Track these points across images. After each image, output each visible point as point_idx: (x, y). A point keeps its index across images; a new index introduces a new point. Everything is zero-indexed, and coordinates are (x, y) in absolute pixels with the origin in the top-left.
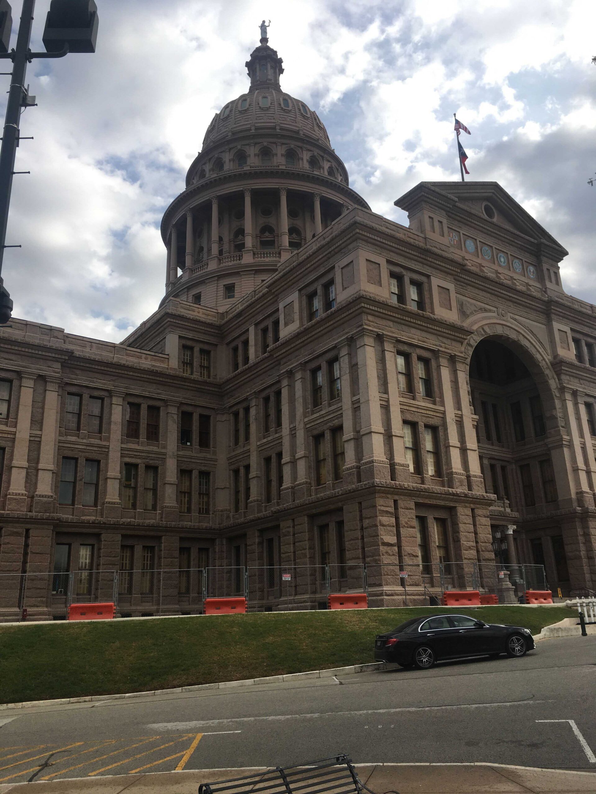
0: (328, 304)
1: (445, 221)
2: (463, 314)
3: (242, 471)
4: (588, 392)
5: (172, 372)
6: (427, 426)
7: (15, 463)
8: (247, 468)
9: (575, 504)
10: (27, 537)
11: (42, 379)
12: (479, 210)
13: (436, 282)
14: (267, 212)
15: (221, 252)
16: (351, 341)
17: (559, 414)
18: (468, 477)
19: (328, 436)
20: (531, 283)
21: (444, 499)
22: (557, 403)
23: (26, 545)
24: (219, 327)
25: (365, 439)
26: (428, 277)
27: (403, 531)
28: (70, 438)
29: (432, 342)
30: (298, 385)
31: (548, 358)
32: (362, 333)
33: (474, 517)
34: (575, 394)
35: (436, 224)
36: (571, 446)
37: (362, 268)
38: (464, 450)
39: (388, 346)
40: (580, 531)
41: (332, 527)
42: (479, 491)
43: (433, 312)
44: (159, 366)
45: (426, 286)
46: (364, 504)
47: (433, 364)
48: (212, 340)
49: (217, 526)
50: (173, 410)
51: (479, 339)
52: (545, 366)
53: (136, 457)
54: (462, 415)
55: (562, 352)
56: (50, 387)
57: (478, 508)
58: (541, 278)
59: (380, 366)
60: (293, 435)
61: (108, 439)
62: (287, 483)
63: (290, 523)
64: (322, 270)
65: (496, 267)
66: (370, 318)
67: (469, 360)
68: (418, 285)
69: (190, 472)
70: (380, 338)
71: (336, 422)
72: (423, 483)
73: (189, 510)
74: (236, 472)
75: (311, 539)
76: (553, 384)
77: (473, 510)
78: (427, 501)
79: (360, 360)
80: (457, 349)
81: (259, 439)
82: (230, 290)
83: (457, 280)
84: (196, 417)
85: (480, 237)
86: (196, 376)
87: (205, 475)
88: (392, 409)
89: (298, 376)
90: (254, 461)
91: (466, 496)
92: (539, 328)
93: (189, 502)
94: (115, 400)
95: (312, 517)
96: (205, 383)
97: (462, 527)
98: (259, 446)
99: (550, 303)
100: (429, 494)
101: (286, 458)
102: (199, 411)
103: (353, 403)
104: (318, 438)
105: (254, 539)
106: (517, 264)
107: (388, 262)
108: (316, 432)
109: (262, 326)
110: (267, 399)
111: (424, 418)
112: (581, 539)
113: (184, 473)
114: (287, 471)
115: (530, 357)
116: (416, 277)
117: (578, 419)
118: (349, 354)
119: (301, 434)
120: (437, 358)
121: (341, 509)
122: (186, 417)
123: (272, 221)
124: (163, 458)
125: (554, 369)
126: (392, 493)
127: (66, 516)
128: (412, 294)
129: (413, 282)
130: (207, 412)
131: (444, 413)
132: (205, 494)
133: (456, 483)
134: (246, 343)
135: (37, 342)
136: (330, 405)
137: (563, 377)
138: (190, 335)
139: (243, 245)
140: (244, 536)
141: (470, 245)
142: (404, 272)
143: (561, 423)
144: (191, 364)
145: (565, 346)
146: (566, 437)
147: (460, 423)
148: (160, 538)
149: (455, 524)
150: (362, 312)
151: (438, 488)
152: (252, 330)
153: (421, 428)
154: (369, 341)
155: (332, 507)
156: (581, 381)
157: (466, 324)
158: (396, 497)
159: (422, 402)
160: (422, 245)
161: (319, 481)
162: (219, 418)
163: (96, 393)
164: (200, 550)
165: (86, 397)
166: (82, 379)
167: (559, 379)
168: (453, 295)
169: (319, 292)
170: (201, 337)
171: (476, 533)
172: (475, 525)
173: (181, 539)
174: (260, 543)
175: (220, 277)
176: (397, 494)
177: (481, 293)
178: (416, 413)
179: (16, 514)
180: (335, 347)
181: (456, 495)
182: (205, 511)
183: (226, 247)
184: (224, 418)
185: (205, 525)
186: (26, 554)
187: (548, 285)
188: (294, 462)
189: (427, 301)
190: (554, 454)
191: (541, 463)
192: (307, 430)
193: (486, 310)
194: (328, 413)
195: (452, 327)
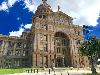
1: (51, 17)
4: (76, 38)
7: (1, 51)
9: (72, 54)
11: (5, 41)
13: (49, 25)
18: (51, 51)
22: (70, 40)
27: (38, 58)
28: (9, 48)
34: (73, 38)
37: (36, 25)
38: (51, 47)
43: (48, 30)
44: (22, 39)
48: (29, 35)
49: (28, 58)
50: (23, 44)
51: (56, 32)
52: (68, 35)
53: (18, 50)
58: (69, 23)
61: (14, 48)
67: (54, 35)
70: (38, 34)
76: (70, 37)
77: (51, 55)
78: (43, 54)
80: (51, 34)
83: (53, 25)
85: (58, 19)
87: (27, 51)
88: (38, 43)
92: (68, 30)
94: (15, 43)
97: (48, 58)
107: (41, 24)
116: (45, 25)
117: (74, 42)
120: (48, 35)
124: (21, 50)
127: (8, 57)
131: (48, 43)
132: (27, 54)
133: (48, 52)
135: (5, 37)
145: (73, 32)
147: (51, 44)
150: (35, 30)
153: (44, 45)
157: (53, 31)
166: (11, 41)
172: (51, 57)
173: (23, 60)
176: (37, 54)
186: (2, 62)
190: (70, 47)
193: (58, 28)
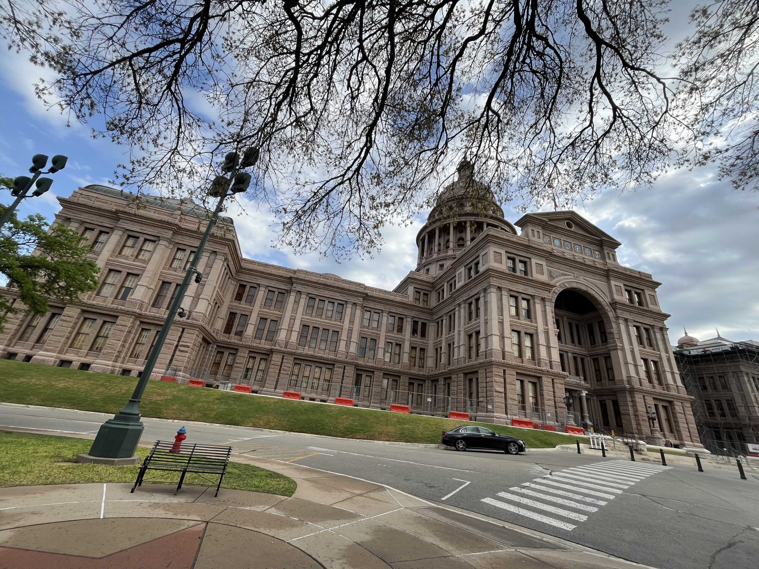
0: (477, 272)
1: (541, 231)
2: (551, 276)
3: (439, 349)
4: (636, 320)
5: (409, 303)
6: (526, 333)
7: (342, 338)
8: (441, 348)
9: (626, 383)
10: (344, 369)
11: (355, 304)
12: (563, 225)
13: (534, 261)
14: (461, 231)
15: (439, 250)
16: (485, 290)
17: (615, 330)
18: (550, 362)
19: (474, 335)
20: (596, 260)
21: (534, 372)
22: (614, 325)
23: (344, 373)
24: (432, 283)
25: (489, 338)
26: (530, 258)
27: (508, 386)
28: (365, 329)
29: (531, 291)
30: (462, 310)
31: (608, 300)
32: (490, 286)
33: (553, 383)
34: (626, 320)
35: (536, 233)
36: (623, 349)
37: (491, 255)
38: (548, 347)
39: (504, 293)
40: (629, 399)
41: (474, 380)
42: (557, 369)
43: (532, 276)
44: (405, 300)
45: (528, 264)
46: (488, 370)
47: (531, 302)
48: (429, 289)
49: (427, 374)
50: (409, 320)
51: (561, 290)
52: (606, 305)
53: (392, 339)
54: (548, 329)
55: (617, 297)
56: (358, 307)
57: (556, 379)
58: (603, 258)
59: (500, 303)
60: (459, 334)
61: (380, 331)
62: (456, 357)
63: (456, 376)
64: (474, 257)
65: (573, 253)
66: (495, 279)
67: (554, 300)
68: (525, 263)
69: (416, 348)
70: (500, 289)
71: (478, 329)
72: (522, 362)
73: (414, 365)
74: (437, 349)
75: (465, 385)
76: (611, 314)
77: (553, 379)
78: (524, 372)
79: (488, 299)
80: (545, 294)
81: (446, 335)
82: (442, 266)
83: (547, 259)
84: (420, 324)
85: (563, 238)
86: (421, 305)
87: (422, 350)
88: (505, 324)
89: (462, 306)
90: (444, 345)
91: (548, 371)
92: (603, 285)
93: (415, 362)
94: (384, 314)
95: (466, 374)
96: (424, 308)
97: (545, 388)
98: (446, 338)
99: (608, 271)
100: (526, 369)
101: (456, 345)
102: (422, 321)
103: (486, 320)
104: (470, 336)
105: (441, 382)
106: (587, 251)
107: (506, 252)
108: (469, 333)
109: (450, 283)
110: (450, 317)
111: (525, 329)
112: (630, 404)
113: (413, 348)
114: (456, 350)
115: (596, 300)
116: (522, 259)
117: (629, 335)
118: (484, 296)
119: (462, 333)
120: (534, 299)
121: (477, 372)
122: (415, 323)
123: (463, 235)
124: (403, 340)
125: (611, 306)
126: (503, 366)
127: (361, 362)
128: (520, 266)
129: (521, 261)
130: (425, 322)
131: (537, 327)
132: (422, 359)
133: (542, 364)
134: (443, 290)
135: (354, 289)
136: (475, 320)
137: (618, 311)
138: (419, 287)
139: (448, 247)
140: (437, 380)
141: (557, 242)
142: (516, 257)
143: (616, 336)
144: (419, 300)
145: (620, 294)
146: (619, 344)
147: (547, 333)
148: (400, 376)
149: (541, 386)
150: (490, 276)
151: (531, 366)
152: (446, 284)
153: (523, 334)
154: (493, 290)
155: (474, 370)
156: (631, 314)
157: (552, 283)
158: (505, 368)
159: (524, 321)
160: (527, 243)
161: (470, 357)
162: (431, 324)
163: (377, 311)
164: (419, 385)
165: (372, 312)
166: (371, 305)
167: (615, 312)
168: (545, 268)
169: (473, 267)
170: (424, 288)
171: (554, 392)
172: (553, 388)
173: (410, 378)
174: (444, 385)
175: (437, 261)
176: (505, 367)
177: (563, 266)
178: (520, 326)
179: (340, 359)
180: (478, 293)
181: (542, 370)
182: (422, 366)
183: (442, 248)
184: (433, 324)
185: (421, 373)
186: (343, 376)
187: (608, 261)
188: (459, 347)
189: (529, 270)
190: (612, 353)
191: (606, 358)
192: (466, 332)
193: (566, 275)
194: (475, 324)
195: (543, 283)
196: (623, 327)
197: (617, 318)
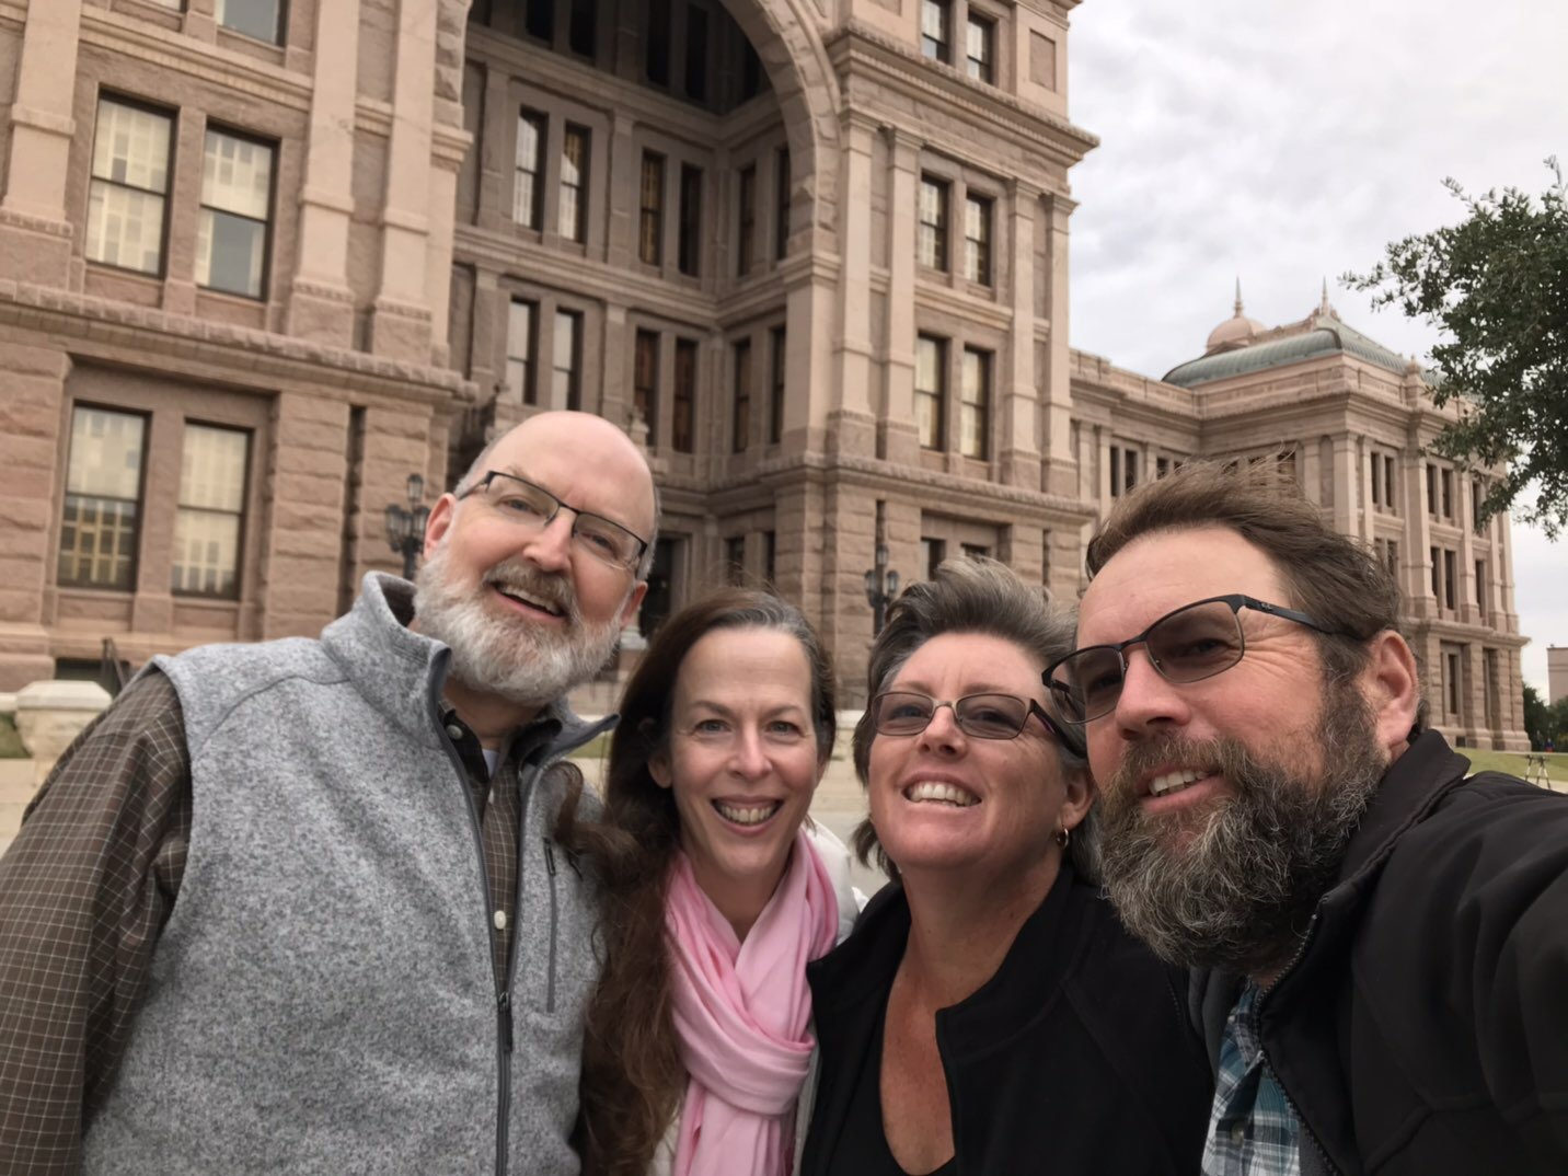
4: (939, 143)
6: (226, 127)
9: (814, 445)
17: (818, 186)
22: (823, 158)
31: (818, 22)
33: (356, 432)
34: (886, 135)
36: (837, 283)
38: (370, 224)
40: (812, 518)
52: (801, 42)
54: (391, 116)
55: (867, 12)
57: (379, 406)
72: (150, 302)
76: (819, 100)
77: (356, 409)
111: (211, 98)
117: (884, 210)
125: (831, 56)
133: (299, 317)
143: (820, 213)
146: (824, 256)
147: (375, 139)
149: (271, 446)
151: (219, 327)
153: (191, 127)
156: (921, 109)
159: (211, 44)
167: (843, 90)
171: (353, 481)
172: (355, 456)
178: (168, 73)
190: (794, 301)
196: (861, 171)
197: (845, 118)
